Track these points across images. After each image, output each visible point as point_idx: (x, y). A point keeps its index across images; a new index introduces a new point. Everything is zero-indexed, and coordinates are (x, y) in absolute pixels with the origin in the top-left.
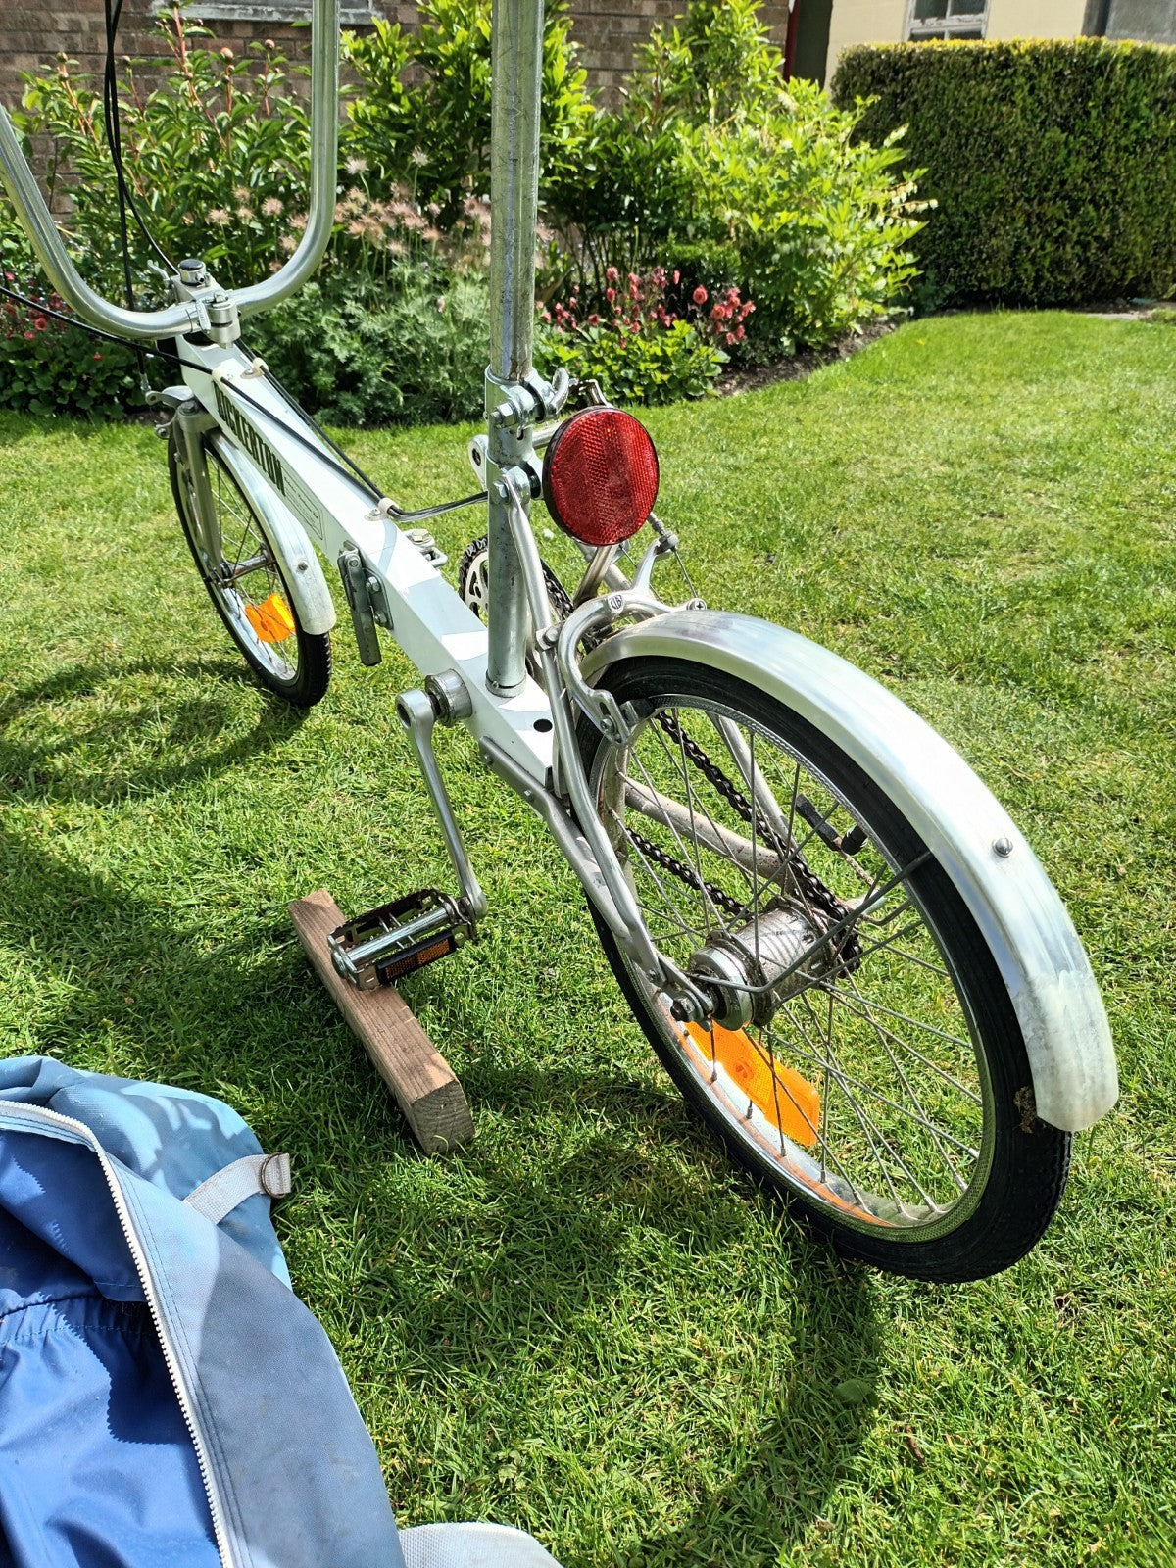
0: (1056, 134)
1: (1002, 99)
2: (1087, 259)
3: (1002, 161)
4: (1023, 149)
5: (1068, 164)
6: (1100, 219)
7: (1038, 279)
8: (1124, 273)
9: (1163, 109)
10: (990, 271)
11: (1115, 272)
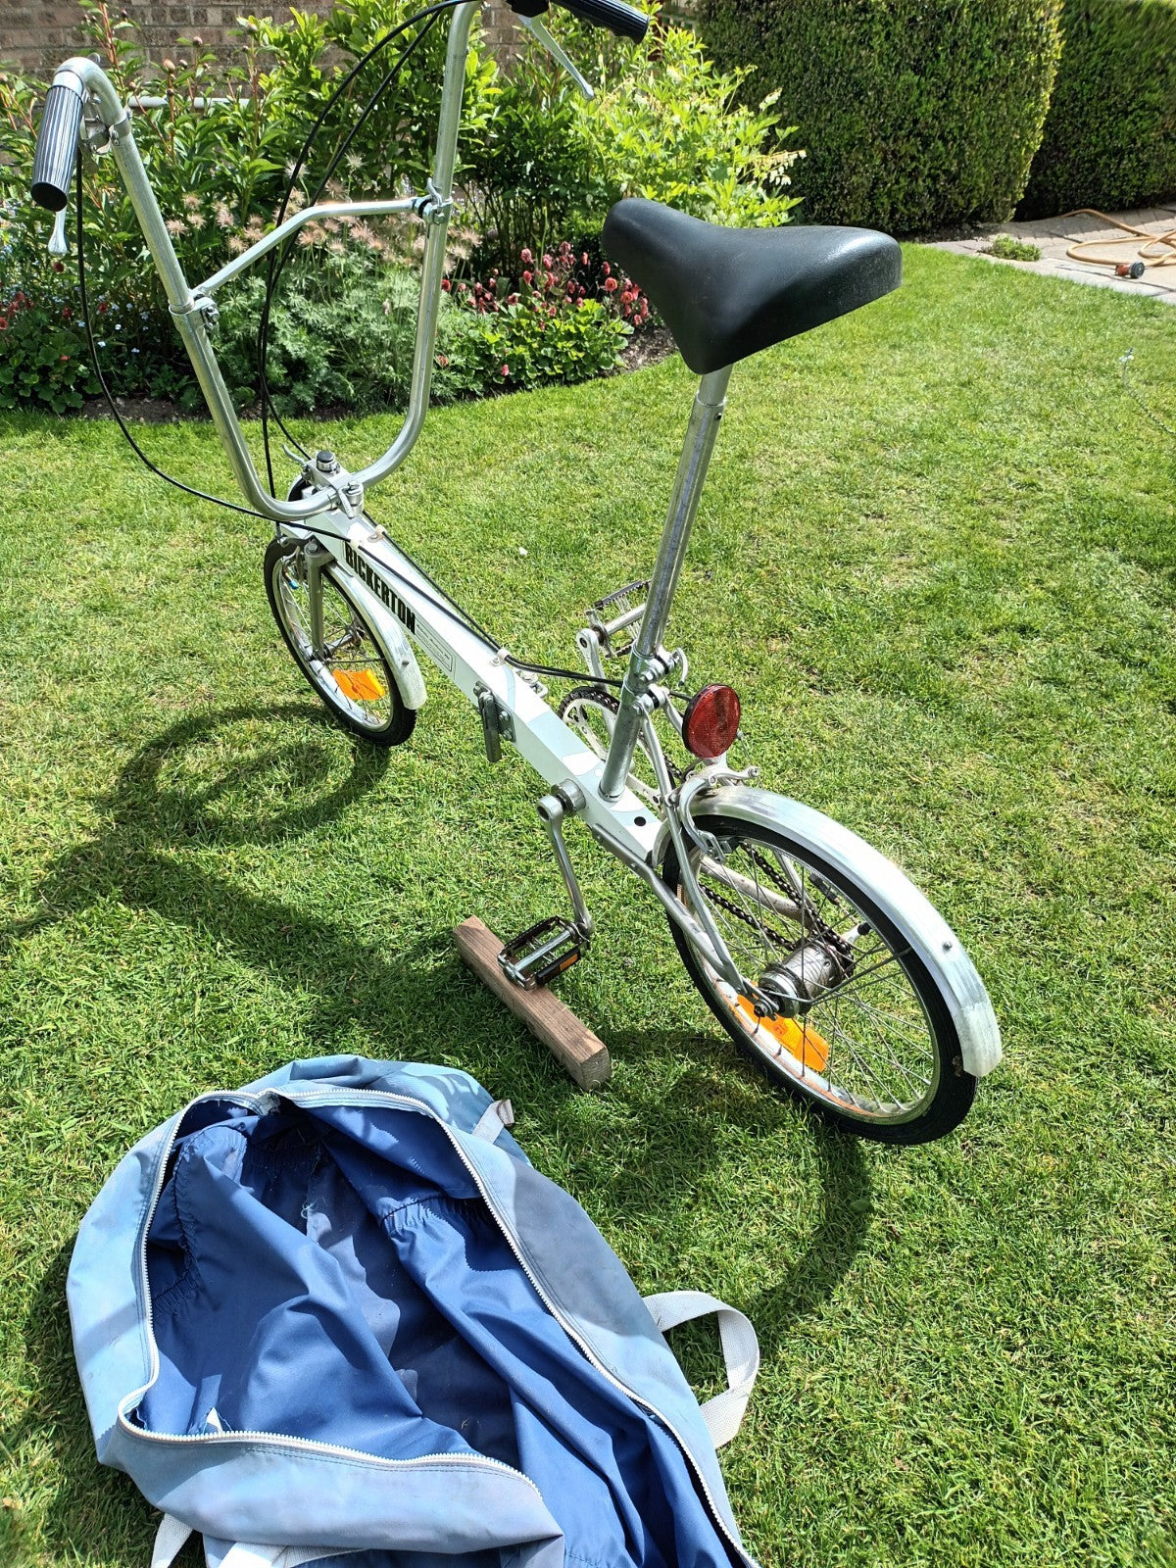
0: (910, 77)
1: (861, 43)
2: (937, 190)
3: (861, 102)
4: (880, 92)
5: (920, 105)
6: (948, 154)
7: (894, 211)
8: (969, 203)
9: (1004, 49)
10: (851, 206)
11: (961, 202)
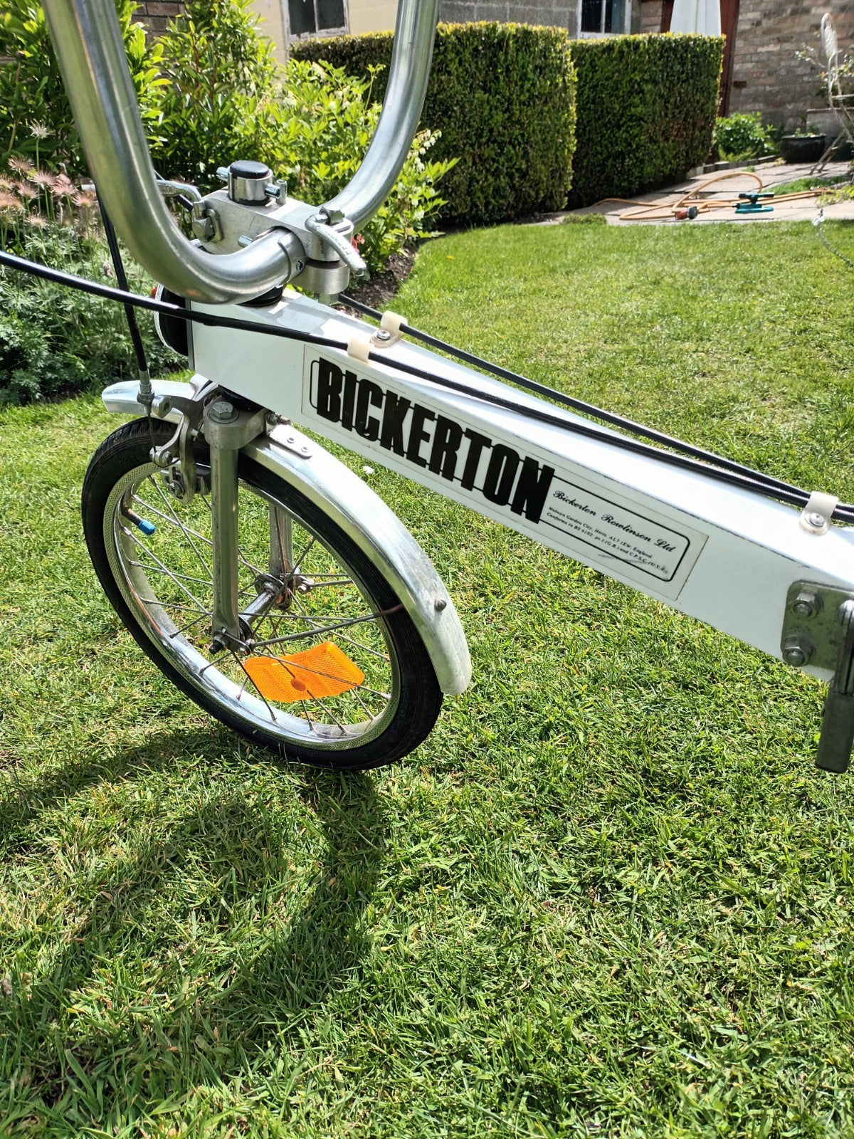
0: (479, 94)
1: (439, 71)
2: (514, 185)
3: (450, 117)
4: (462, 107)
5: (492, 117)
6: (517, 155)
7: (487, 204)
8: (537, 194)
9: (540, 73)
10: (457, 201)
11: (533, 194)
